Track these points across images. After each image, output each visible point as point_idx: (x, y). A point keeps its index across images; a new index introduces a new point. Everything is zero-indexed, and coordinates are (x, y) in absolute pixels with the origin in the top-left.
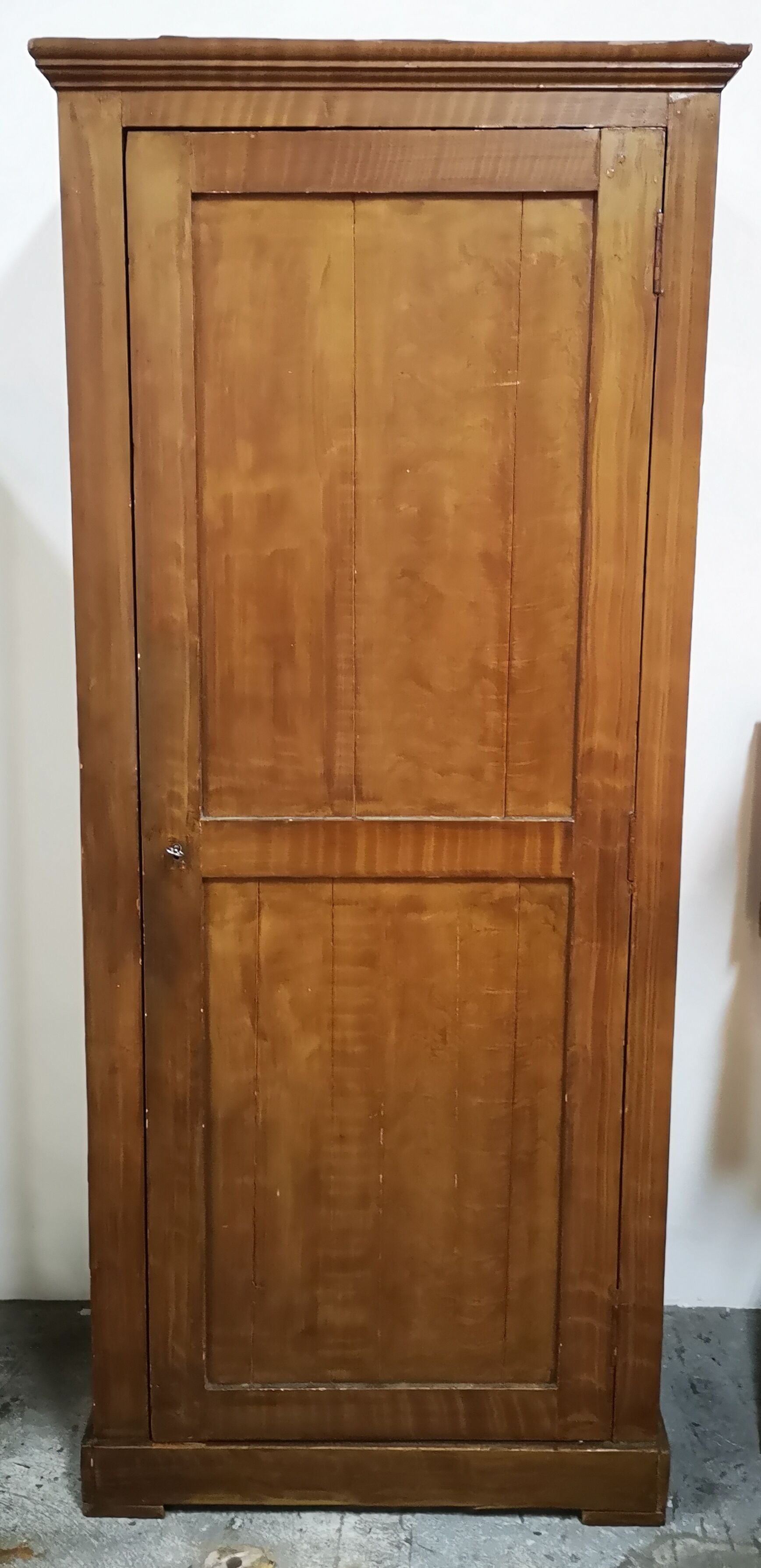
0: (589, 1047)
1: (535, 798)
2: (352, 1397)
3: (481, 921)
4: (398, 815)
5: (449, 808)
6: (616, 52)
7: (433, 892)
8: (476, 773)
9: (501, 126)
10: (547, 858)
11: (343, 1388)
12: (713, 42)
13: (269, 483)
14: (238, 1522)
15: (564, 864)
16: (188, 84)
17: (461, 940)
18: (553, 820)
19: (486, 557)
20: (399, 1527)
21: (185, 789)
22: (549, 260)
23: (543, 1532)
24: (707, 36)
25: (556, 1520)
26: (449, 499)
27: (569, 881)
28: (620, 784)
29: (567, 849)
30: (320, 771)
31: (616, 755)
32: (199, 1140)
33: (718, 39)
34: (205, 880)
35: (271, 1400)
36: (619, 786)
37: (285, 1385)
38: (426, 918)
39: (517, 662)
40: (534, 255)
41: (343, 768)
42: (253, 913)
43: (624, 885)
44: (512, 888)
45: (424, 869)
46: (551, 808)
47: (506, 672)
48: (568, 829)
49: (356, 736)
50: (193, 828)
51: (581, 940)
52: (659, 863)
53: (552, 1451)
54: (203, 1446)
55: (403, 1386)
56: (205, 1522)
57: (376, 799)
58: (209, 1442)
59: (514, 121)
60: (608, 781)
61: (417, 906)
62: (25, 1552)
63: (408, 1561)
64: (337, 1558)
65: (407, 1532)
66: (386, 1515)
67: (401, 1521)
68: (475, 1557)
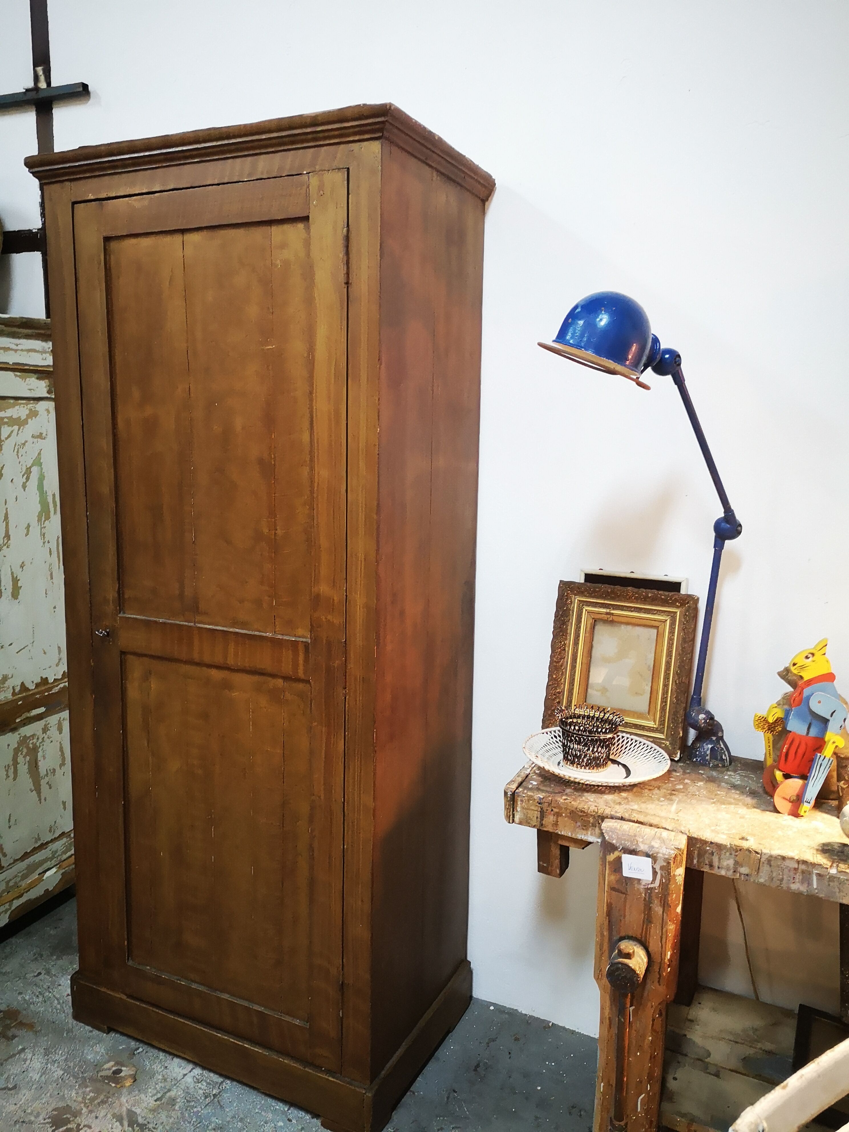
0: (322, 798)
1: (290, 624)
2: (200, 994)
3: (263, 701)
4: (217, 626)
5: (244, 625)
6: (308, 121)
7: (238, 678)
8: (258, 603)
9: (255, 179)
10: (296, 665)
11: (194, 986)
12: (364, 105)
13: (149, 411)
14: (141, 1050)
15: (305, 672)
16: (97, 173)
17: (253, 712)
18: (298, 639)
19: (261, 462)
20: (217, 1086)
21: (112, 595)
22: (286, 263)
23: (294, 1121)
24: (361, 102)
25: (308, 1117)
26: (238, 423)
27: (308, 682)
28: (337, 620)
29: (306, 660)
30: (177, 592)
31: (333, 600)
32: (121, 810)
33: (368, 103)
34: (123, 653)
35: (158, 981)
36: (336, 621)
37: (166, 974)
38: (235, 694)
39: (279, 532)
40: (278, 262)
41: (188, 592)
42: (146, 676)
43: (340, 691)
44: (280, 682)
45: (228, 662)
46: (300, 632)
47: (273, 537)
48: (306, 645)
49: (194, 572)
50: (116, 621)
51: (316, 724)
52: (361, 677)
53: (302, 1068)
54: (124, 997)
55: (225, 996)
56: (124, 1043)
57: (206, 613)
58: (130, 996)
59: (262, 173)
60: (329, 617)
61: (227, 685)
62: (30, 1026)
63: (203, 1107)
64: (169, 1090)
65: (219, 1090)
66: (217, 1076)
67: (222, 1082)
68: (241, 1120)
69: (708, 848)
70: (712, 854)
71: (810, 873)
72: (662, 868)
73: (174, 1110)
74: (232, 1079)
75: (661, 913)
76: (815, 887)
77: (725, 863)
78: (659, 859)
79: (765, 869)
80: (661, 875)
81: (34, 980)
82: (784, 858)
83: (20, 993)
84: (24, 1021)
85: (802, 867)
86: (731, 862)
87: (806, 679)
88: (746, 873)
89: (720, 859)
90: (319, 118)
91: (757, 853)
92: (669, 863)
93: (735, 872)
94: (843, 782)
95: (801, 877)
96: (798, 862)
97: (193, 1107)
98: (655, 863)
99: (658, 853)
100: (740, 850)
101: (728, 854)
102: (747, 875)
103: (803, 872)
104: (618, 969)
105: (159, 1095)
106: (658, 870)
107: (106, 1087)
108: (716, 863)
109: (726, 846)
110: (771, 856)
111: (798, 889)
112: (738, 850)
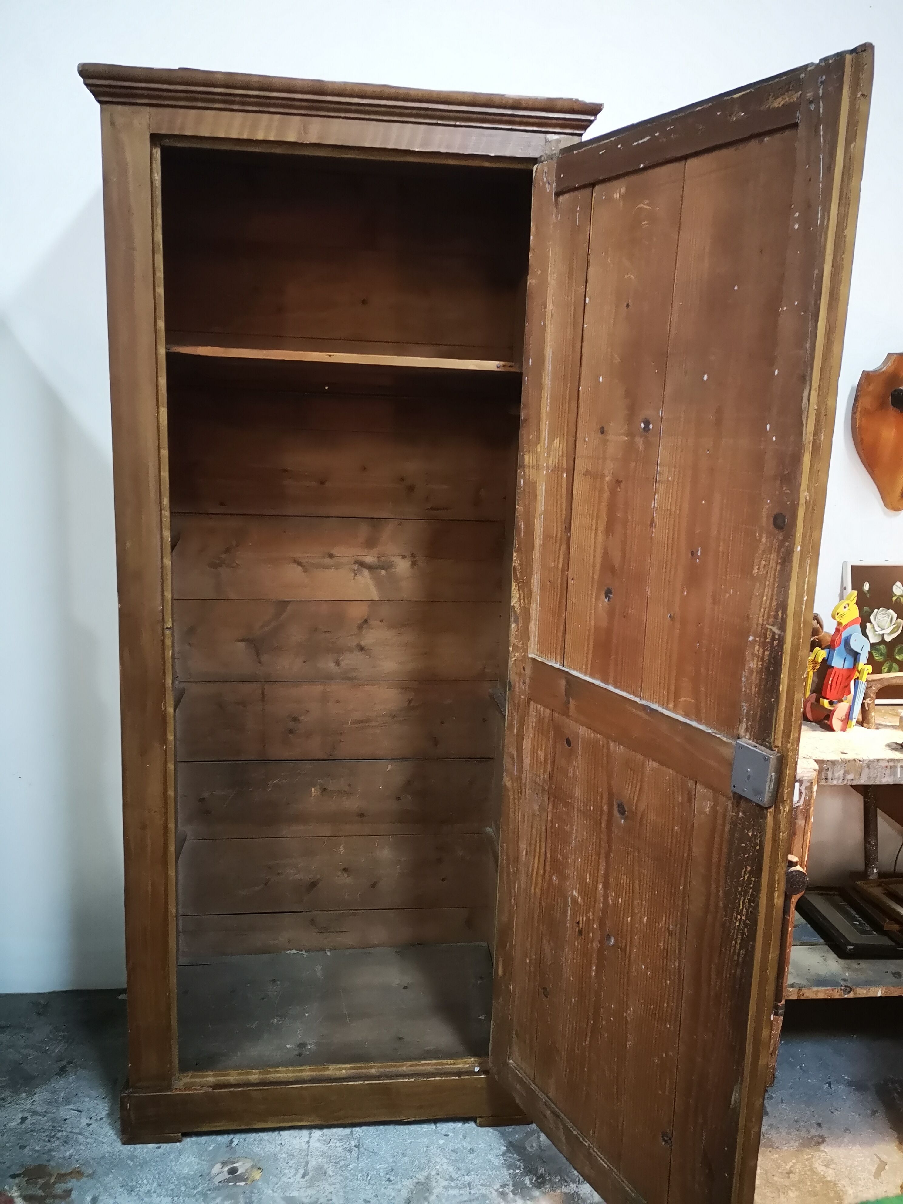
6: (510, 103)
9: (428, 150)
12: (577, 100)
14: (236, 1141)
16: (199, 104)
20: (350, 1137)
23: (451, 1134)
25: (459, 1125)
33: (580, 99)
54: (210, 1090)
56: (212, 1143)
58: (214, 1087)
59: (437, 147)
62: (78, 1174)
63: (356, 1161)
64: (307, 1163)
65: (356, 1140)
66: (341, 1129)
67: (352, 1133)
68: (404, 1155)
69: (825, 766)
70: (828, 769)
71: (895, 767)
72: (806, 788)
73: (330, 1176)
74: (360, 1125)
75: (803, 825)
76: (899, 776)
77: (836, 775)
78: (804, 781)
79: (865, 772)
80: (806, 793)
81: (24, 1127)
82: (878, 760)
83: (23, 1147)
84: (63, 1172)
85: (891, 764)
86: (841, 773)
87: (844, 624)
88: (852, 778)
89: (833, 773)
90: (523, 102)
91: (860, 761)
92: (812, 783)
93: (843, 779)
94: (869, 699)
95: (889, 772)
96: (888, 761)
97: (347, 1166)
98: (801, 785)
99: (803, 777)
100: (849, 761)
101: (839, 767)
102: (852, 780)
103: (891, 768)
104: (793, 876)
105: (301, 1171)
106: (803, 791)
107: (235, 1190)
108: (830, 777)
109: (838, 761)
110: (870, 761)
111: (887, 781)
112: (845, 762)
